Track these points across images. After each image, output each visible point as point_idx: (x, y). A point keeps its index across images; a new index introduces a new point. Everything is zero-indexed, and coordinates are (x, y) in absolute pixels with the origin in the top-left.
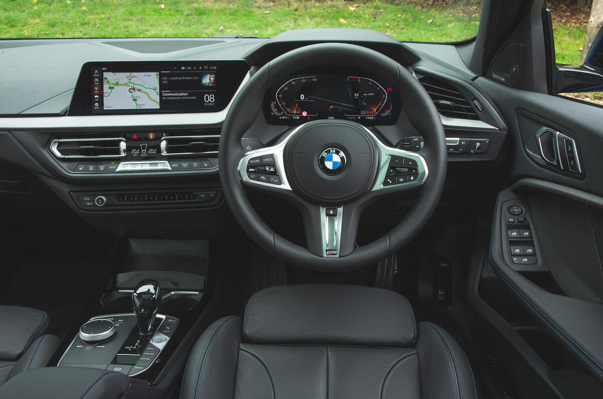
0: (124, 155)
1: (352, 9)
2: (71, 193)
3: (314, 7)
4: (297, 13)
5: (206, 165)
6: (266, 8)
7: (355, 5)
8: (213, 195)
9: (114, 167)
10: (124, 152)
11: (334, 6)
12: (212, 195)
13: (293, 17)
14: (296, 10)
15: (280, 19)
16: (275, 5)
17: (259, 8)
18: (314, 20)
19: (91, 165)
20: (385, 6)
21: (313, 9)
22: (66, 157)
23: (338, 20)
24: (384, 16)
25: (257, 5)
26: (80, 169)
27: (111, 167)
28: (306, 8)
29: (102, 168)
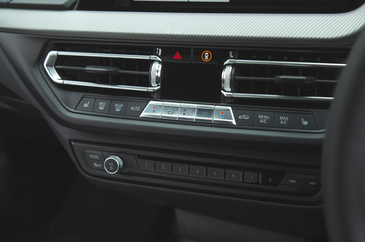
0: (156, 88)
2: (73, 143)
5: (305, 123)
8: (313, 183)
9: (138, 108)
10: (157, 82)
12: (311, 183)
19: (103, 100)
22: (67, 82)
26: (86, 105)
27: (132, 108)
29: (118, 108)
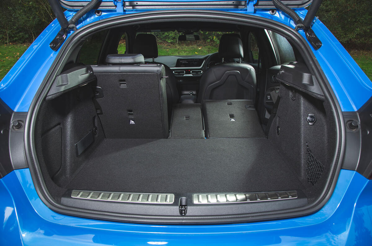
1: (200, 49)
3: (185, 48)
4: (179, 50)
6: (167, 48)
7: (201, 47)
11: (193, 47)
13: (178, 52)
14: (179, 49)
15: (173, 52)
16: (170, 47)
17: (164, 48)
18: (186, 53)
20: (212, 47)
21: (185, 49)
22: (175, 74)
23: (195, 53)
24: (212, 51)
25: (164, 47)
28: (182, 49)
